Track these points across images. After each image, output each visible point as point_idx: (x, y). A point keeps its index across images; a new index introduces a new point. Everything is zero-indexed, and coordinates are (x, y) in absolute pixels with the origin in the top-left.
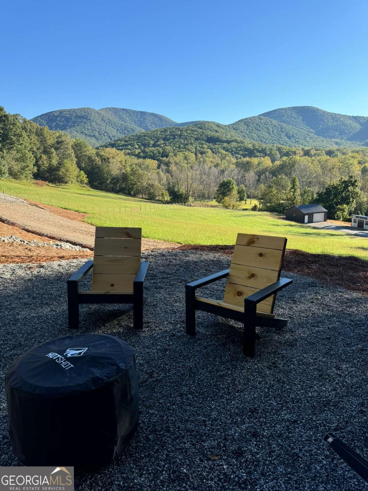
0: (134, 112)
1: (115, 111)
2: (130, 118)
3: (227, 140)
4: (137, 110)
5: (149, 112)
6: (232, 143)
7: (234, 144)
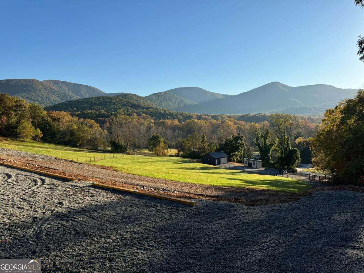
0: (72, 84)
1: (56, 82)
2: (68, 88)
3: (146, 107)
4: (74, 83)
5: (84, 85)
6: (150, 109)
7: (151, 110)
